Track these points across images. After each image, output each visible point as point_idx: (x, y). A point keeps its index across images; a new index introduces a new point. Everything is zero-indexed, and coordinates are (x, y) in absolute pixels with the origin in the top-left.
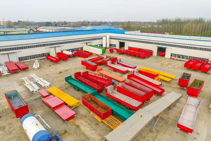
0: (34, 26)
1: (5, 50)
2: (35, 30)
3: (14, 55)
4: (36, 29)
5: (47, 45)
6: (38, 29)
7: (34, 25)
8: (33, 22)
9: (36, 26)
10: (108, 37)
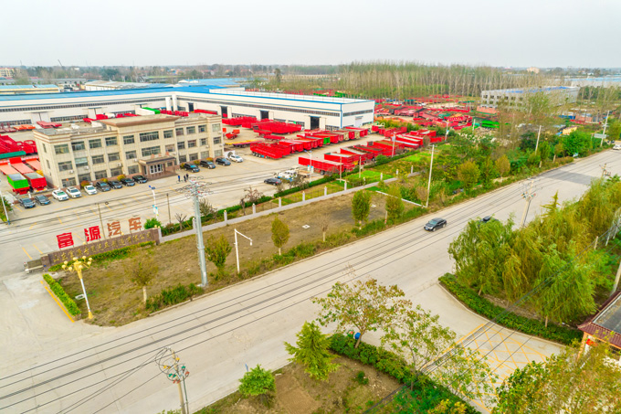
0: (76, 80)
1: (37, 108)
2: (77, 89)
3: (45, 114)
4: (78, 86)
5: (85, 105)
6: (82, 87)
7: (76, 77)
8: (74, 67)
9: (78, 80)
10: (174, 98)
